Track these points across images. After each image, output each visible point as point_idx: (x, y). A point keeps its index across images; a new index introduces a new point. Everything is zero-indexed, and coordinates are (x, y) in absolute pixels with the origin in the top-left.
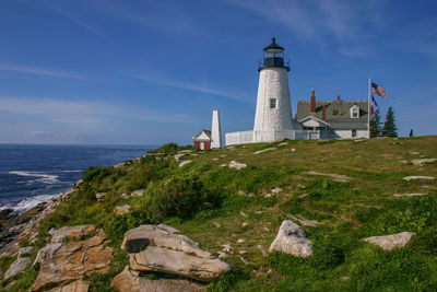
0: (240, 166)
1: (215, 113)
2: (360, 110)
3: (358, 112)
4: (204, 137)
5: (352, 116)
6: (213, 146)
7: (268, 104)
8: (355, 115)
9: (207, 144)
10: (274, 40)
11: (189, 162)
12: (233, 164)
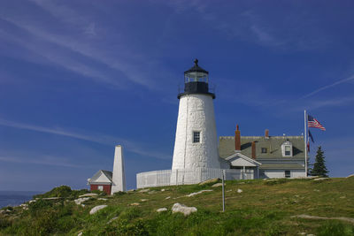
0: (187, 210)
1: (118, 150)
2: (293, 148)
3: (290, 149)
4: (103, 179)
5: (284, 155)
6: (114, 190)
7: (190, 137)
8: (287, 153)
9: (108, 187)
10: (197, 62)
11: (103, 207)
12: (177, 208)
